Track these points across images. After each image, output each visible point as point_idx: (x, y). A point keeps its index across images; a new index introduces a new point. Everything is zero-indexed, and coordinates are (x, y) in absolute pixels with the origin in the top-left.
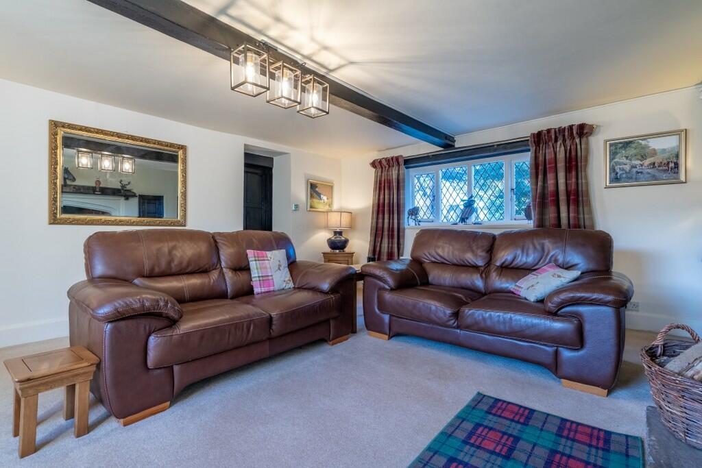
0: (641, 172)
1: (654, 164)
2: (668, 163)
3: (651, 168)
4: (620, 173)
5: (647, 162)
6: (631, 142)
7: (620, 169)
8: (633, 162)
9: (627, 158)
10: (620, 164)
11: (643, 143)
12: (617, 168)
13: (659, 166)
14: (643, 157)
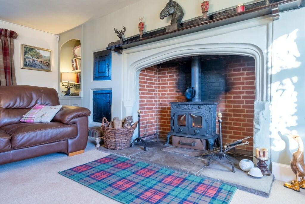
0: (37, 64)
1: (42, 61)
2: (46, 63)
3: (40, 63)
4: (28, 62)
5: (40, 60)
6: (33, 49)
7: (28, 60)
8: (34, 59)
9: (31, 56)
10: (28, 58)
11: (38, 51)
12: (27, 60)
13: (43, 63)
14: (38, 58)
